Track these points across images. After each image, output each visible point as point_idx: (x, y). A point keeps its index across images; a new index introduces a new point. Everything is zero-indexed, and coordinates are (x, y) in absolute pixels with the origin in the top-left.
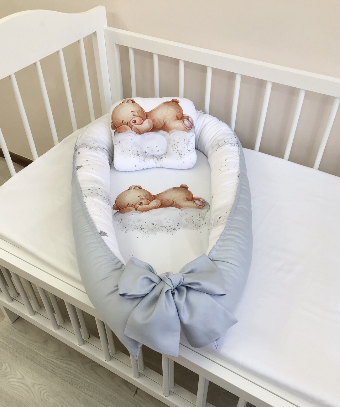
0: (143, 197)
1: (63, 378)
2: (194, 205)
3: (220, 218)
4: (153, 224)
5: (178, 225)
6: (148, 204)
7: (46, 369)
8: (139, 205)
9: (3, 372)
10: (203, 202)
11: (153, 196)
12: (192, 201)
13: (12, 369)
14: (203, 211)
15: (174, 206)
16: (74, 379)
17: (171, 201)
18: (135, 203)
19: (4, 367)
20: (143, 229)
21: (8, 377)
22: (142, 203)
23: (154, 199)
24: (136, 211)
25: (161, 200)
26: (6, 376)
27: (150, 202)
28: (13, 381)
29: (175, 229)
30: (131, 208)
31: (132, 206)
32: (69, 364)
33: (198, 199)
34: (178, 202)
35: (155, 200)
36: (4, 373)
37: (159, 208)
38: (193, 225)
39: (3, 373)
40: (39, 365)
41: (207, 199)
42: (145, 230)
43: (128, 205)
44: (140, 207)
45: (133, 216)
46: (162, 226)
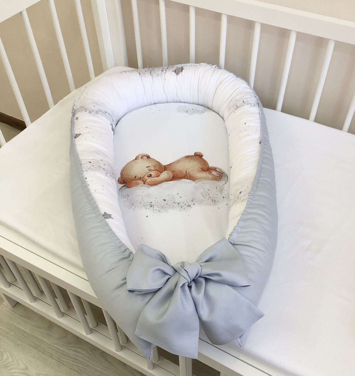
0: (152, 168)
1: (71, 367)
3: (240, 193)
4: (165, 200)
5: (192, 201)
6: (158, 176)
7: (52, 357)
8: (148, 178)
9: (4, 362)
10: (220, 173)
11: (164, 166)
12: (208, 172)
13: (14, 359)
14: (221, 183)
15: (188, 179)
16: (82, 368)
17: (184, 172)
18: (144, 175)
19: (5, 357)
20: (153, 207)
21: (9, 368)
22: (151, 175)
23: (165, 170)
24: (144, 185)
25: (173, 172)
26: (8, 366)
27: (160, 173)
28: (15, 372)
29: (189, 206)
30: (138, 181)
31: (140, 179)
32: (76, 351)
33: (215, 169)
34: (191, 173)
35: (166, 172)
36: (6, 363)
37: (171, 180)
38: (210, 200)
39: (4, 364)
40: (44, 353)
41: (224, 169)
42: (155, 208)
43: (135, 178)
44: (149, 180)
45: (142, 191)
46: (174, 202)
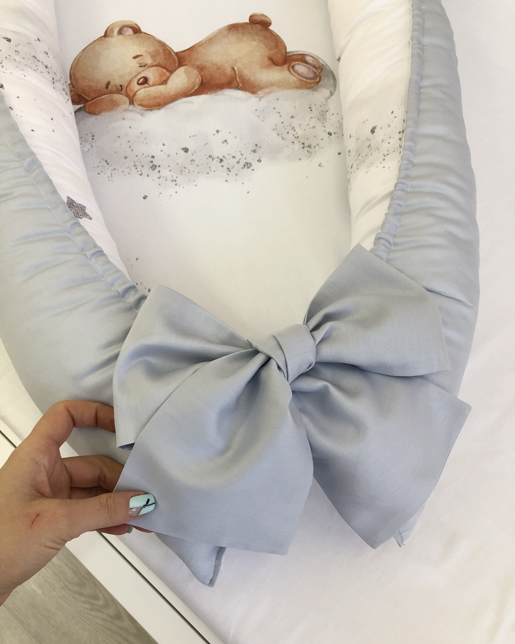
0: (149, 61)
2: (293, 78)
3: (373, 131)
4: (186, 150)
5: (254, 151)
6: (164, 82)
8: (139, 87)
11: (177, 54)
12: (286, 66)
14: (321, 95)
15: (238, 88)
17: (229, 71)
18: (128, 78)
20: (158, 169)
22: (146, 80)
23: (181, 64)
24: (131, 107)
25: (201, 69)
27: (168, 74)
29: (248, 165)
30: (116, 97)
31: (120, 89)
33: (301, 58)
34: (246, 72)
35: (182, 70)
37: (197, 93)
38: (298, 146)
42: (165, 172)
43: (107, 87)
44: (142, 92)
45: (126, 123)
46: (210, 157)
